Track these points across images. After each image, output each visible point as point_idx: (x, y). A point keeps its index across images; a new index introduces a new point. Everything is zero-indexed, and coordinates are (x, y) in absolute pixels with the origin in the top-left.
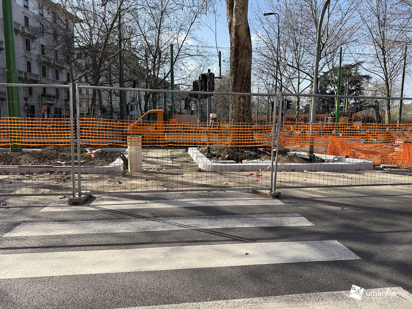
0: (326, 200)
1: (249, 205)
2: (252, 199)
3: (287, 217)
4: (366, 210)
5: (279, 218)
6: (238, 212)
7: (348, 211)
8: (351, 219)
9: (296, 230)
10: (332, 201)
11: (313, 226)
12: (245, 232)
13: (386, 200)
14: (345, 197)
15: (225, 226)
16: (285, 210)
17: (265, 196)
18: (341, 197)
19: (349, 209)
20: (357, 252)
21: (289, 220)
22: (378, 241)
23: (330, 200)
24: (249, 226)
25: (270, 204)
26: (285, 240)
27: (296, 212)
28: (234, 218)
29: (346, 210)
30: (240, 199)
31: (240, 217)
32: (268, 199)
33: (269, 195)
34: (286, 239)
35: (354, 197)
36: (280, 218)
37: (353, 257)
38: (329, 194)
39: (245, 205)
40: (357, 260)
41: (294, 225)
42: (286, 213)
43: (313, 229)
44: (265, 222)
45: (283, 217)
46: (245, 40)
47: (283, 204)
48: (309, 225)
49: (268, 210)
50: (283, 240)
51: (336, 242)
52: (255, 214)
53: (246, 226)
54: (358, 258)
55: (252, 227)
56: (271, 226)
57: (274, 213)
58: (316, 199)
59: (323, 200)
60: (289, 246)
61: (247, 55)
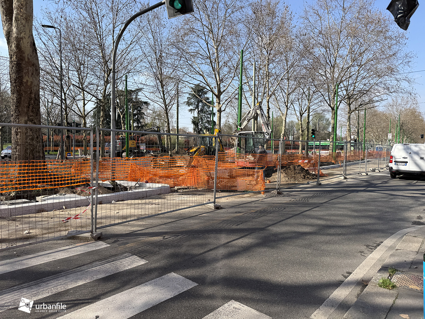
0: (147, 231)
1: (71, 255)
2: (71, 247)
3: (119, 260)
4: (182, 235)
5: (111, 263)
6: (62, 268)
7: (169, 239)
8: (175, 246)
9: (134, 272)
10: (151, 231)
11: (147, 263)
12: (83, 291)
13: (192, 221)
14: (161, 225)
15: (54, 291)
16: (113, 252)
17: (86, 239)
18: (158, 226)
19: (169, 237)
20: (193, 279)
21: (122, 263)
22: (202, 262)
23: (150, 231)
24: (84, 282)
25: (95, 249)
26: (128, 287)
27: (126, 252)
28: (61, 278)
29: (167, 238)
30: (56, 250)
31: (68, 274)
32: (90, 243)
33: (89, 238)
34: (129, 285)
35: (168, 223)
36: (113, 262)
37: (192, 285)
38: (146, 225)
39: (66, 257)
40: (195, 286)
41: (129, 267)
42: (116, 255)
43: (149, 267)
44: (99, 272)
45: (115, 261)
46: (31, 56)
47: (109, 245)
48: (144, 263)
49: (97, 257)
50: (126, 287)
51: (173, 275)
52: (84, 265)
53: (80, 283)
54: (196, 284)
55: (88, 283)
56: (107, 275)
57: (105, 259)
58: (137, 232)
59: (143, 231)
60: (136, 292)
61: (34, 73)
